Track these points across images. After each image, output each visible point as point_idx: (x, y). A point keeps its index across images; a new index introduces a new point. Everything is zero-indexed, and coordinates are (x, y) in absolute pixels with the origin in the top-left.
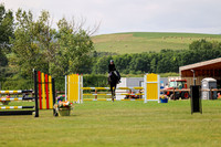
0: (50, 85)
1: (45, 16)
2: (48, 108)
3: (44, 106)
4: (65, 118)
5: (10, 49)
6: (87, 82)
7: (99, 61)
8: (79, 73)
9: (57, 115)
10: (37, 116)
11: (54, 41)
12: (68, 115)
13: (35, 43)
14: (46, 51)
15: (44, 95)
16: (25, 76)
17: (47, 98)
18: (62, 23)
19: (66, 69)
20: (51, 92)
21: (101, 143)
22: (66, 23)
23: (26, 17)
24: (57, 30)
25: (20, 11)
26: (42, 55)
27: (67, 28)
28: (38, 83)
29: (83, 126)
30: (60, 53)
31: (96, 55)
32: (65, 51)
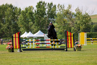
0: (72, 37)
1: (70, 7)
2: (71, 47)
3: (70, 46)
4: (79, 52)
5: (55, 21)
6: (89, 36)
7: (94, 26)
8: (85, 32)
9: (75, 50)
10: (67, 51)
11: (74, 17)
12: (80, 50)
13: (66, 19)
14: (70, 22)
15: (69, 42)
16: (61, 33)
17: (71, 43)
18: (77, 10)
19: (79, 30)
20: (72, 40)
21: (95, 63)
22: (79, 10)
23: (62, 7)
24: (75, 13)
25: (59, 5)
26: (68, 24)
27: (79, 12)
28: (67, 36)
29: (87, 56)
30: (76, 23)
31: (92, 24)
32: (78, 22)
